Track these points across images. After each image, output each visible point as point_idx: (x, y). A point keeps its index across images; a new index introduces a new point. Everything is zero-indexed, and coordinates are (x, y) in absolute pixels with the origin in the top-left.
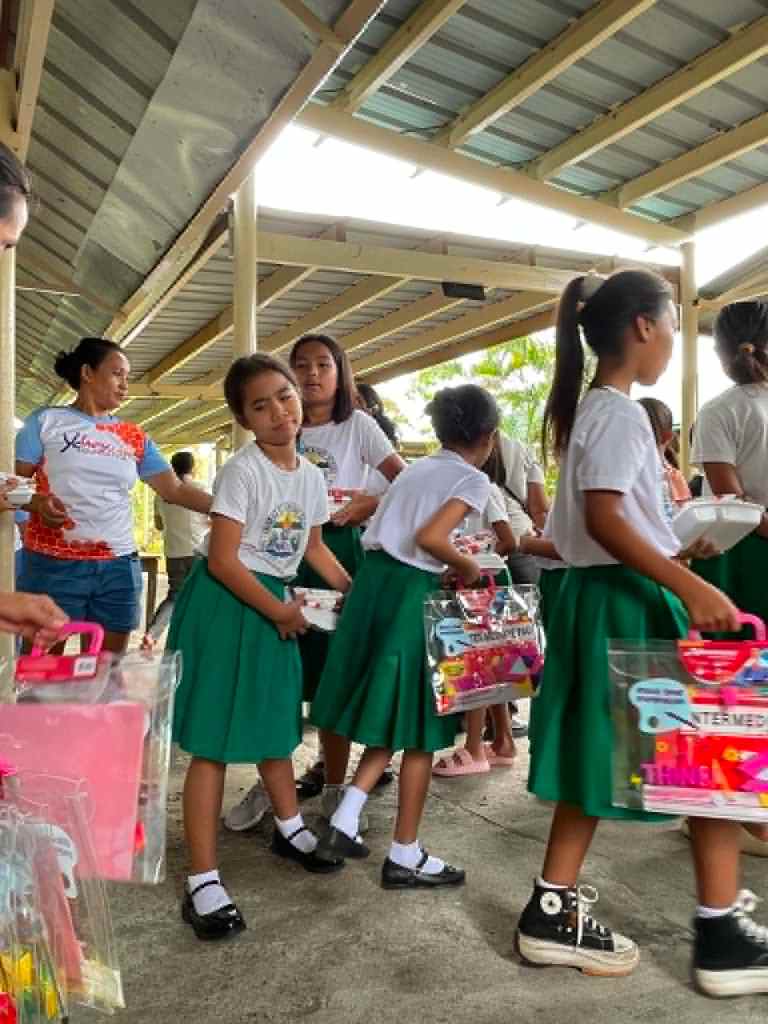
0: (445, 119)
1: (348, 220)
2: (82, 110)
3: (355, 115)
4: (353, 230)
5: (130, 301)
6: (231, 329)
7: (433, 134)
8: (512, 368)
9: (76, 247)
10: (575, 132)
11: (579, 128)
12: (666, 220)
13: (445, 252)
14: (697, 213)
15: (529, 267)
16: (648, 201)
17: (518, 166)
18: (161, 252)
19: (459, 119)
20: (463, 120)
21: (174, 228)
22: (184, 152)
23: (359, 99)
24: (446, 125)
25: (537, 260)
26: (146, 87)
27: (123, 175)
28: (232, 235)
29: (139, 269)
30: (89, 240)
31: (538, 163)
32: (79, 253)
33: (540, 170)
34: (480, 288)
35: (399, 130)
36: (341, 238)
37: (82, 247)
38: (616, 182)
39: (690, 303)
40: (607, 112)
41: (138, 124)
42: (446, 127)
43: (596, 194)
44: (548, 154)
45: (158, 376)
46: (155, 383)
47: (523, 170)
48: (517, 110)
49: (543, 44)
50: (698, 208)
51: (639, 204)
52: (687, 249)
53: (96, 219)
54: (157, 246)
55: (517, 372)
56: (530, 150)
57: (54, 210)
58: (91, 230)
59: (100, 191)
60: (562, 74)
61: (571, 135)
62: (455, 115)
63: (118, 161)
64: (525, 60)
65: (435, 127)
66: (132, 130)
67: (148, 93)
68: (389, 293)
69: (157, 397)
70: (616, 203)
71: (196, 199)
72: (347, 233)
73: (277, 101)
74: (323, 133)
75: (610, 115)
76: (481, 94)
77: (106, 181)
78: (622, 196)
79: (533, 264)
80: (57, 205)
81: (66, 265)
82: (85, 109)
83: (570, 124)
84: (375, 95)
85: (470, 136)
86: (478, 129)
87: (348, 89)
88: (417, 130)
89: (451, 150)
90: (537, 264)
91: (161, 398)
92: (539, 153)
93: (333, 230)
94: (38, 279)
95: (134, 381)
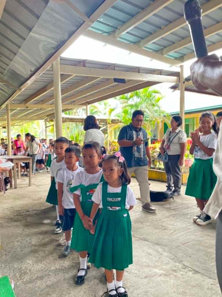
0: (114, 29)
1: (86, 60)
4: (88, 63)
7: (110, 34)
9: (5, 69)
10: (151, 34)
11: (153, 32)
12: (176, 58)
13: (114, 70)
14: (185, 56)
15: (138, 73)
16: (172, 53)
17: (135, 43)
18: (33, 73)
19: (118, 29)
20: (119, 30)
21: (37, 66)
22: (41, 47)
24: (114, 31)
26: (29, 28)
27: (21, 51)
29: (25, 77)
30: (10, 68)
31: (140, 42)
32: (6, 72)
33: (141, 44)
34: (124, 80)
35: (100, 32)
36: (84, 66)
37: (7, 70)
38: (162, 47)
39: (183, 83)
40: (160, 28)
41: (26, 38)
43: (157, 51)
44: (143, 40)
45: (28, 102)
46: (27, 104)
48: (136, 27)
49: (143, 9)
50: (185, 55)
51: (169, 54)
52: (181, 67)
53: (12, 62)
54: (32, 71)
55: (132, 98)
56: (138, 38)
58: (10, 65)
59: (13, 55)
60: (149, 18)
61: (150, 34)
62: (117, 28)
63: (19, 47)
64: (138, 13)
65: (111, 32)
66: (24, 39)
67: (30, 30)
69: (28, 108)
70: (162, 54)
72: (86, 64)
75: (161, 29)
76: (124, 22)
77: (15, 52)
78: (164, 52)
79: (139, 72)
81: (2, 74)
82: (9, 31)
83: (150, 31)
85: (122, 35)
86: (123, 33)
88: (106, 33)
89: (116, 39)
90: (140, 72)
91: (29, 108)
92: (141, 39)
93: (82, 63)
95: (20, 103)
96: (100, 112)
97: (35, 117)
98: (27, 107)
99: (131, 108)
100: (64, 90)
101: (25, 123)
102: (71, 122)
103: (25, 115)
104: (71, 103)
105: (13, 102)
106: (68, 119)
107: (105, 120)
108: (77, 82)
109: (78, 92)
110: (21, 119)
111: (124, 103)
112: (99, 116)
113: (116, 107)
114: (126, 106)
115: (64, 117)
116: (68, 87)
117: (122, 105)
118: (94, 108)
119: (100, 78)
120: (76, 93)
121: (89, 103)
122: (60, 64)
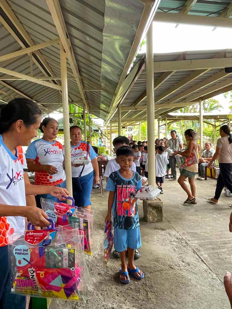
0: (225, 6)
1: (187, 52)
2: (88, 39)
3: (189, 13)
4: (189, 54)
6: (146, 97)
7: (220, 13)
9: (99, 77)
13: (225, 57)
21: (121, 70)
23: (190, 7)
24: (226, 8)
26: (101, 29)
28: (145, 65)
29: (116, 82)
30: (102, 75)
32: (101, 78)
36: (184, 59)
37: (101, 77)
41: (103, 41)
42: (226, 9)
45: (137, 104)
46: (136, 106)
53: (102, 69)
57: (91, 67)
58: (101, 72)
62: (229, 4)
63: (101, 52)
65: (221, 10)
66: (101, 43)
71: (124, 60)
72: (186, 56)
74: (177, 23)
77: (100, 59)
81: (98, 81)
84: (195, 5)
87: (186, 5)
88: (215, 13)
89: (228, 17)
93: (182, 56)
94: (93, 88)
95: (130, 106)
96: (221, 107)
98: (137, 109)
100: (170, 88)
102: (185, 119)
103: (140, 116)
104: (182, 101)
105: (124, 105)
106: (181, 117)
107: (226, 116)
110: (137, 120)
112: (220, 111)
115: (177, 116)
118: (214, 103)
119: (207, 71)
121: (203, 99)
122: (154, 61)
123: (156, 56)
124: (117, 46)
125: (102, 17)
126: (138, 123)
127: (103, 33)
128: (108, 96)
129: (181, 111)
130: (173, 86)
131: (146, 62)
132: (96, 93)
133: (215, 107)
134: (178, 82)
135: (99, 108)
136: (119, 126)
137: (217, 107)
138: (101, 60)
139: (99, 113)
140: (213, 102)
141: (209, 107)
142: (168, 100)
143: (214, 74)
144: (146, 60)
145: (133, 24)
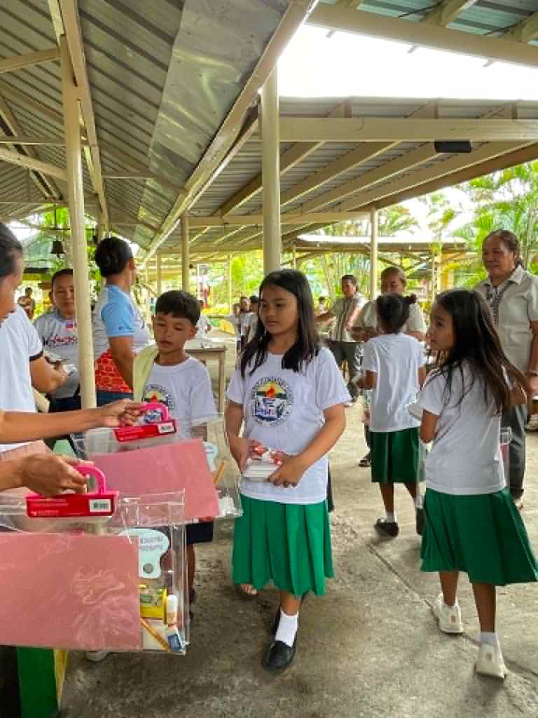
1: (353, 98)
2: (130, 55)
3: (361, 7)
4: (358, 105)
5: (189, 181)
7: (429, 13)
8: (501, 182)
9: (148, 145)
13: (436, 116)
17: (504, 30)
18: (203, 150)
21: (209, 134)
24: (439, 4)
25: (520, 112)
26: (169, 37)
27: (166, 99)
28: (260, 123)
29: (192, 161)
30: (155, 141)
31: (523, 26)
32: (151, 150)
33: (524, 31)
34: (467, 143)
35: (399, 13)
36: (348, 115)
37: (152, 145)
41: (169, 63)
42: (439, 7)
44: (530, 18)
45: (228, 210)
46: (226, 215)
47: (509, 33)
53: (156, 129)
54: (200, 146)
55: (506, 184)
56: (516, 15)
57: (129, 122)
58: (154, 135)
59: (153, 108)
63: (161, 89)
65: (430, 8)
66: (165, 68)
67: (170, 40)
68: (385, 152)
69: (226, 226)
71: (219, 116)
72: (353, 108)
73: (266, 42)
74: (332, 28)
77: (157, 103)
79: (515, 117)
80: (130, 118)
81: (144, 157)
85: (461, 11)
86: (465, 7)
88: (416, 12)
89: (444, 26)
90: (519, 115)
91: (230, 226)
92: (526, 17)
93: (342, 108)
94: (127, 171)
95: (212, 215)
96: (416, 223)
97: (252, 243)
98: (226, 223)
99: (503, 212)
100: (309, 176)
101: (233, 256)
103: (230, 239)
104: (332, 208)
105: (196, 213)
106: (328, 244)
107: (426, 245)
108: (338, 157)
109: (347, 179)
110: (222, 249)
111: (482, 197)
112: (411, 232)
113: (458, 209)
114: (485, 209)
115: (317, 242)
116: (318, 170)
117: (475, 205)
118: (399, 214)
120: (343, 184)
121: (378, 205)
122: (281, 115)
123: (284, 103)
124: (205, 80)
125: (177, 10)
126: (226, 257)
127: (174, 46)
128: (161, 191)
129: (327, 232)
130: (316, 172)
131: (261, 115)
132: (133, 184)
133: (402, 225)
134: (326, 164)
135: (135, 217)
136: (183, 263)
137: (405, 223)
138: (157, 107)
139: (133, 230)
140: (398, 211)
141: (388, 222)
142: (301, 205)
143: (408, 150)
144: (261, 110)
145: (252, 36)
